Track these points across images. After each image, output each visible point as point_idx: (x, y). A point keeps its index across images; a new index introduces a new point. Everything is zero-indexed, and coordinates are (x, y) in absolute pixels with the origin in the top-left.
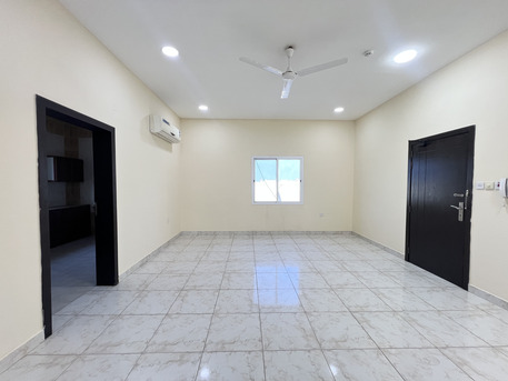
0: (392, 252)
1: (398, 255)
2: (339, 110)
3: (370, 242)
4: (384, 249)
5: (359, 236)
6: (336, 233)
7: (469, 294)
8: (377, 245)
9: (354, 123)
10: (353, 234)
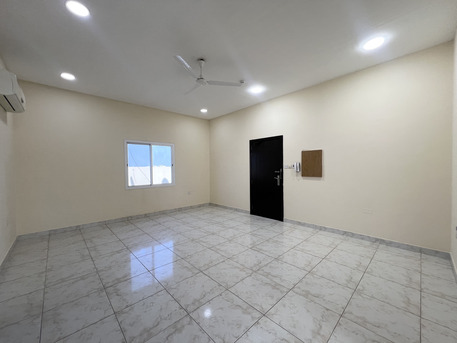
0: (242, 211)
1: (246, 212)
2: (204, 111)
3: (226, 208)
4: (236, 210)
5: (216, 205)
6: (200, 206)
7: (284, 223)
8: (231, 209)
9: (209, 122)
10: (210, 204)
